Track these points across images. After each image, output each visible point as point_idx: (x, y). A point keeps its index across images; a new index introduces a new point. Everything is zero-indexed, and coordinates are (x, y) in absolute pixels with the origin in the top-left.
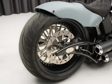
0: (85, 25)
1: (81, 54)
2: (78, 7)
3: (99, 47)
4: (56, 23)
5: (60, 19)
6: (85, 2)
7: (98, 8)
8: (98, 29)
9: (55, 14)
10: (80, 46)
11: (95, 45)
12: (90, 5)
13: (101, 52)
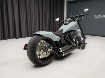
0: (54, 40)
1: (53, 52)
2: (51, 33)
3: (60, 49)
4: (42, 40)
5: (45, 37)
6: (53, 31)
7: (58, 34)
8: (59, 42)
9: (43, 35)
10: (53, 49)
11: (58, 49)
12: (55, 33)
13: (61, 51)
